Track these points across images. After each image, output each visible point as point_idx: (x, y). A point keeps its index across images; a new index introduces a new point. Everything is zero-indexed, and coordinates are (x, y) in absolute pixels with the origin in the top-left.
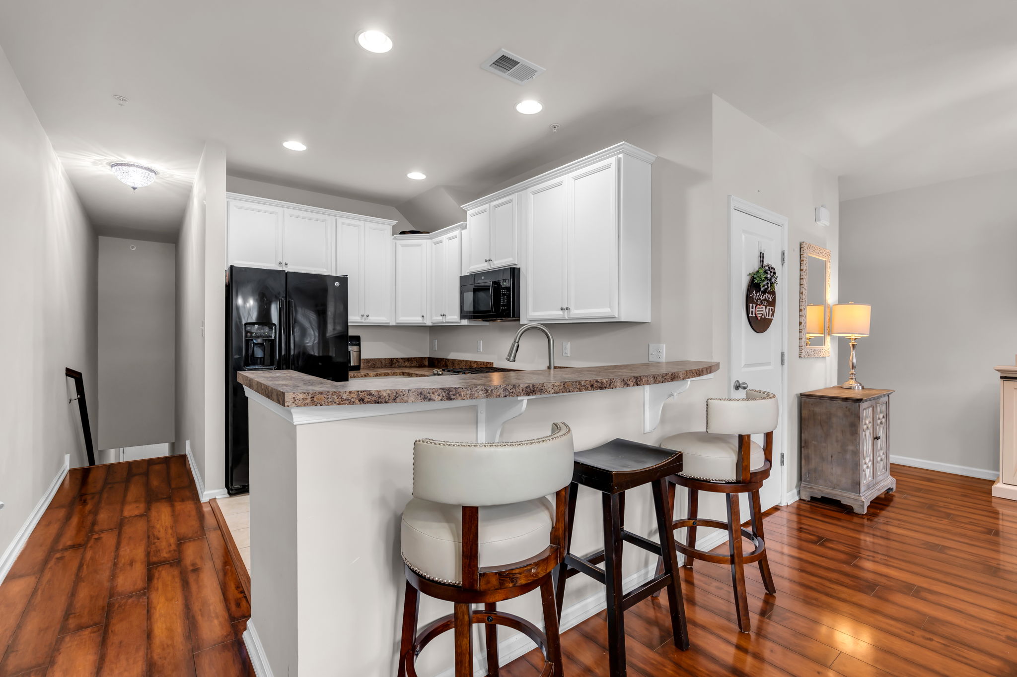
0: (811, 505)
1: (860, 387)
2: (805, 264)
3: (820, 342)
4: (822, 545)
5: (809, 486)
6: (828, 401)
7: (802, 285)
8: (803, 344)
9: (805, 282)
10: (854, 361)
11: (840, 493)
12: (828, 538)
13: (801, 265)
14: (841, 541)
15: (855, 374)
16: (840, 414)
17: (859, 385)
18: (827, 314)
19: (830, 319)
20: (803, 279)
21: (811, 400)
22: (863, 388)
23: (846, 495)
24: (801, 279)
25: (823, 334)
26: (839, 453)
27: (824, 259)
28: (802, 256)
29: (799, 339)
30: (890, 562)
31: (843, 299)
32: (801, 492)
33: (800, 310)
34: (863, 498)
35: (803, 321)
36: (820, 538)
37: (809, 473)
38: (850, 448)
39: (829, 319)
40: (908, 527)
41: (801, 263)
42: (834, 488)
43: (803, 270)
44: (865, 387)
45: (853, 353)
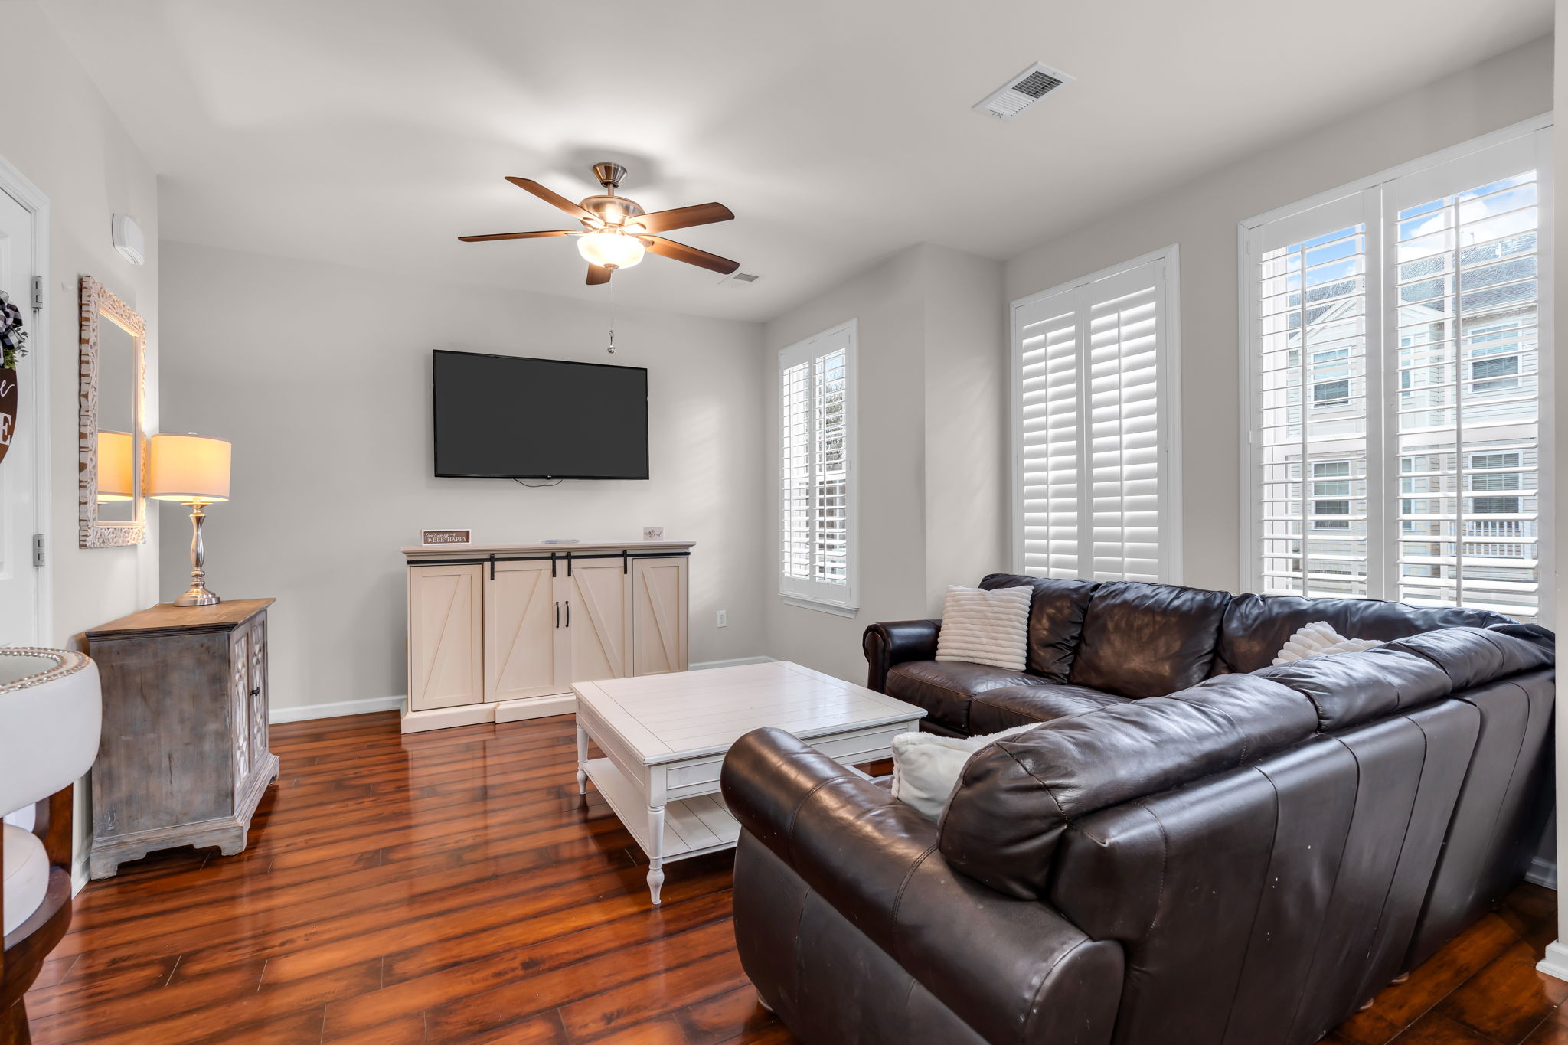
0: (118, 884)
1: (213, 599)
2: (94, 330)
3: (126, 512)
4: (179, 979)
5: (114, 842)
6: (160, 638)
7: (85, 376)
8: (90, 516)
9: (93, 370)
10: (201, 549)
11: (190, 830)
12: (187, 950)
13: (81, 330)
14: (216, 941)
15: (202, 576)
16: (188, 661)
17: (210, 596)
18: (141, 454)
19: (147, 465)
20: (87, 362)
21: (115, 643)
22: (219, 602)
23: (204, 827)
24: (81, 362)
25: (130, 495)
26: (187, 744)
27: (133, 334)
28: (84, 308)
29: (80, 503)
30: (323, 932)
31: (169, 425)
32: (92, 863)
33: (82, 436)
34: (239, 820)
35: (88, 462)
36: (168, 963)
37: (112, 812)
38: (212, 727)
39: (144, 464)
40: (322, 841)
41: (81, 325)
42: (177, 823)
43: (87, 341)
44: (221, 600)
45: (197, 533)
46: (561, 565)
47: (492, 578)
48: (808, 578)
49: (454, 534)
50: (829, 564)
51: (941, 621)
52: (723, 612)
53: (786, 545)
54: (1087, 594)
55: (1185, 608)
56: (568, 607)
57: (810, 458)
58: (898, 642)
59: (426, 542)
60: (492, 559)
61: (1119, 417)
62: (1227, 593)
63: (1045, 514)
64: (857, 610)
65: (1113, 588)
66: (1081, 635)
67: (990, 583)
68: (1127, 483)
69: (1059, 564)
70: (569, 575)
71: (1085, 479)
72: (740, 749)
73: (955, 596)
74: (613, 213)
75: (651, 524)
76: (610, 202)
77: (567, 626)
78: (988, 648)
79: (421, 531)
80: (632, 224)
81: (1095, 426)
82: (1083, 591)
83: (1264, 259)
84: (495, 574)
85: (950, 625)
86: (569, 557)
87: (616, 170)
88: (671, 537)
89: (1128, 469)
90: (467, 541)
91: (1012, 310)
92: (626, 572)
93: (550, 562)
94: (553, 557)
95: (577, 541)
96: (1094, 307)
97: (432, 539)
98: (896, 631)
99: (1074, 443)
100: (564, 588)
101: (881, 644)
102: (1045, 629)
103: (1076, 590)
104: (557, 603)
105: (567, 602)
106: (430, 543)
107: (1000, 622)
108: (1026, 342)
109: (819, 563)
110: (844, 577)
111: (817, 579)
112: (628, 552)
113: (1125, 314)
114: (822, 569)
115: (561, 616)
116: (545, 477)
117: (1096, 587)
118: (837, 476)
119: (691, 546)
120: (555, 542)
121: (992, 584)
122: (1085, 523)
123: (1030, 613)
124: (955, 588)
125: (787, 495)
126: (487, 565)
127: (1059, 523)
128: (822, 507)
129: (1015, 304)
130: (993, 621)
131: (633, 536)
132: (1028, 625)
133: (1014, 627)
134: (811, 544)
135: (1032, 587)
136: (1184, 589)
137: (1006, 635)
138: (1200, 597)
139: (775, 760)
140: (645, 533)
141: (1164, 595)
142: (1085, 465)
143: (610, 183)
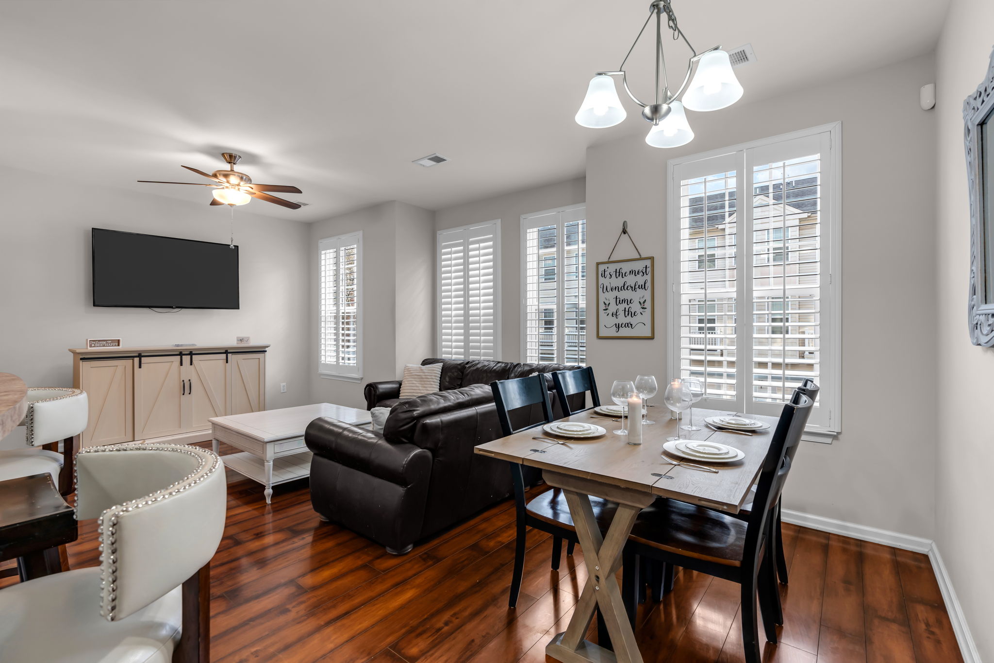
46: (186, 359)
47: (140, 367)
48: (335, 363)
49: (110, 342)
50: (347, 356)
51: (402, 381)
52: (284, 384)
53: (323, 346)
54: (464, 366)
55: (497, 370)
56: (190, 383)
57: (336, 299)
58: (381, 390)
59: (91, 346)
60: (140, 356)
61: (479, 289)
62: (512, 363)
63: (450, 331)
64: (362, 379)
65: (474, 363)
66: (461, 383)
67: (425, 362)
68: (482, 318)
69: (456, 353)
70: (191, 364)
71: (466, 315)
72: (312, 426)
73: (409, 369)
74: (234, 180)
75: (242, 335)
76: (232, 174)
77: (190, 394)
78: (422, 391)
79: (87, 340)
80: (245, 186)
81: (471, 292)
82: (463, 364)
83: (528, 232)
84: (142, 365)
85: (406, 382)
86: (191, 354)
87: (235, 157)
88: (254, 342)
89: (482, 312)
90: (119, 345)
91: (438, 235)
92: (227, 362)
93: (179, 357)
94: (181, 354)
95: (196, 345)
96: (471, 239)
97: (95, 344)
98: (381, 386)
99: (462, 299)
100: (188, 371)
101: (373, 392)
102: (447, 382)
103: (460, 364)
104: (183, 381)
105: (190, 380)
106: (93, 347)
107: (428, 380)
108: (443, 251)
109: (341, 355)
110: (355, 362)
111: (341, 364)
112: (229, 351)
113: (482, 245)
114: (343, 359)
115: (186, 388)
116: (171, 307)
117: (468, 363)
118: (352, 309)
119: (267, 347)
120: (182, 345)
121: (427, 362)
122: (467, 335)
123: (441, 375)
124: (408, 365)
125: (323, 319)
126: (137, 360)
127: (456, 335)
128: (343, 326)
129: (439, 232)
130: (425, 380)
131: (231, 342)
132: (440, 381)
133: (434, 382)
134: (337, 345)
135: (442, 364)
136: (499, 362)
137: (430, 386)
138: (503, 365)
139: (327, 426)
140: (238, 340)
141: (492, 364)
142: (466, 309)
143: (232, 162)
